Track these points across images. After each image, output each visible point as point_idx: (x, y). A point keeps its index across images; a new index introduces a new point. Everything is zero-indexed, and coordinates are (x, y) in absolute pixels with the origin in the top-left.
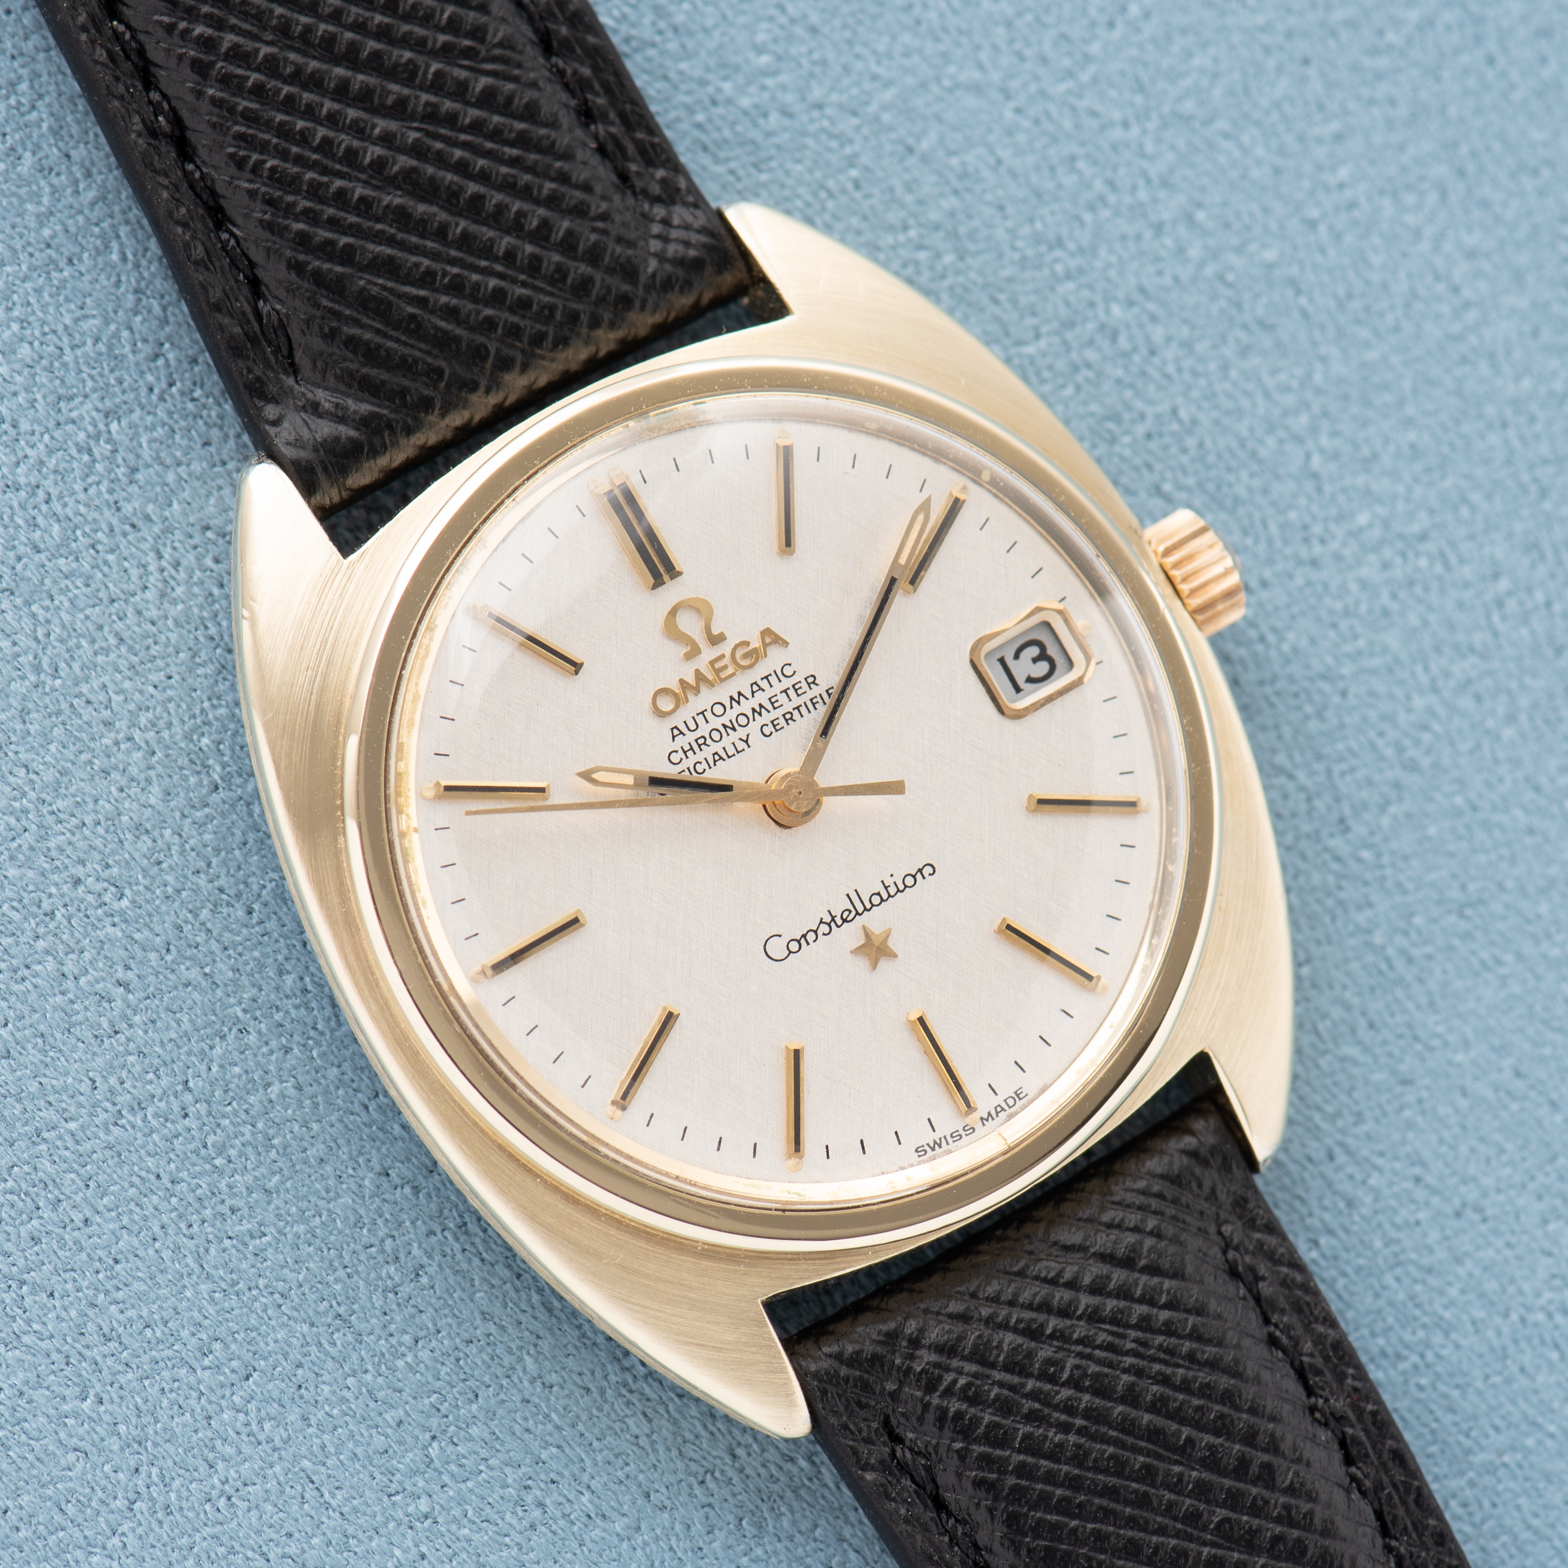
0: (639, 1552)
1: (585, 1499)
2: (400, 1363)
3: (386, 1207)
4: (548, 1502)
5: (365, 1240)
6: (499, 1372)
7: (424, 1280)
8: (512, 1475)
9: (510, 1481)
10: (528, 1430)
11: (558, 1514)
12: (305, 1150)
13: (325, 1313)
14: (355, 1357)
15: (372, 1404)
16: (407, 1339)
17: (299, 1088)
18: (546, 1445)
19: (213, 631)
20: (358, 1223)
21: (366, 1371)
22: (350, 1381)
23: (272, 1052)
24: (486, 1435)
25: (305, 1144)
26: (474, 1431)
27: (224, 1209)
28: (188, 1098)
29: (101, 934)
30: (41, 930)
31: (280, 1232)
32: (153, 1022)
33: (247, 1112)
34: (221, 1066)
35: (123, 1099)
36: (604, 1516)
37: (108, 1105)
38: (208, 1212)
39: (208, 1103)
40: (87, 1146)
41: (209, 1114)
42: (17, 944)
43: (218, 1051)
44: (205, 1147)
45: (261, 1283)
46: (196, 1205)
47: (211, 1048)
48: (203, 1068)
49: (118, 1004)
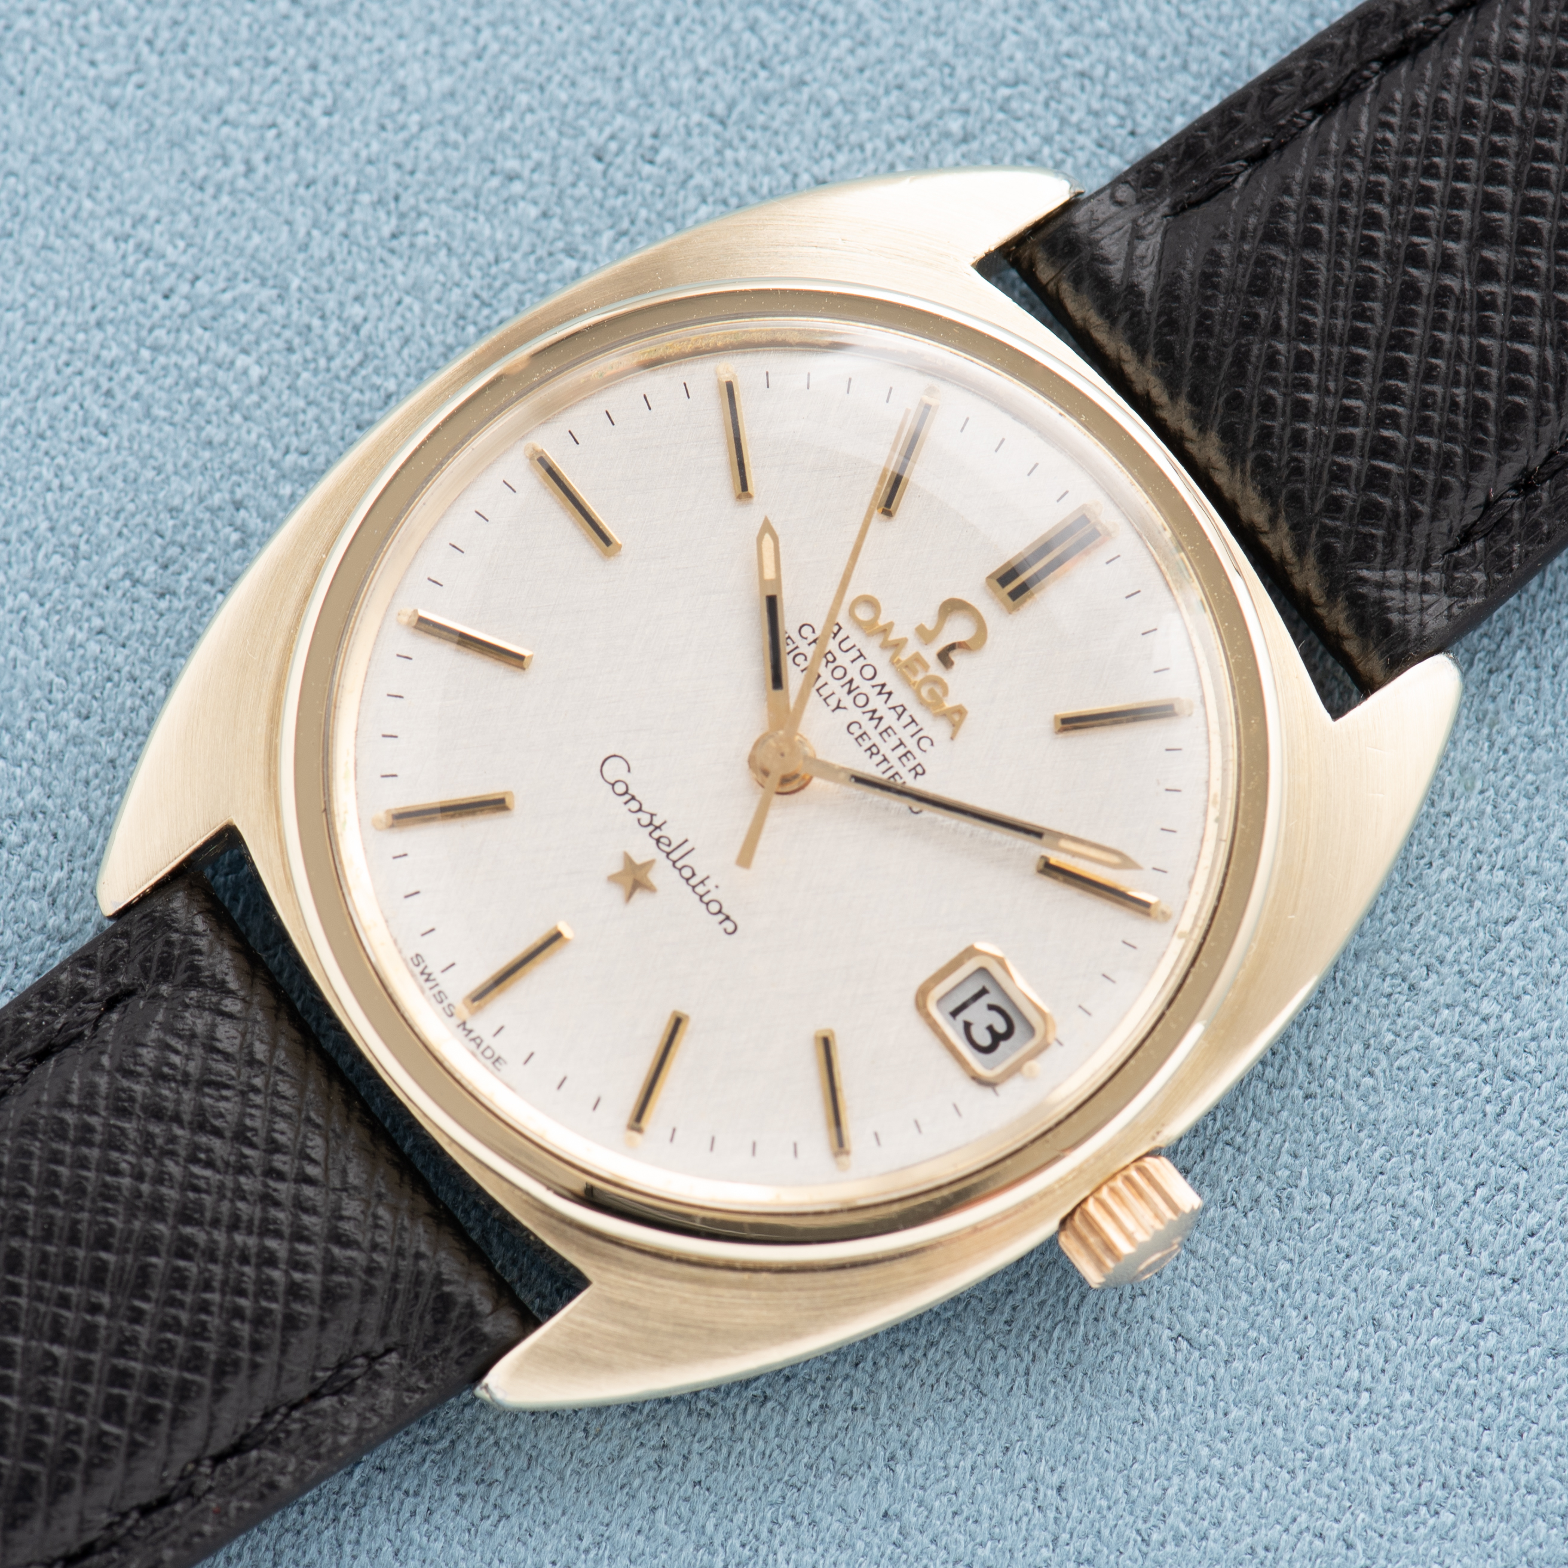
0: (42, 955)
1: (58, 874)
2: (70, 630)
3: (206, 527)
4: (33, 842)
5: (162, 527)
6: (124, 723)
7: (163, 604)
8: (35, 794)
9: (29, 797)
10: (87, 783)
11: (28, 858)
12: (209, 422)
13: (71, 535)
14: (50, 585)
15: (15, 628)
16: (97, 622)
17: (263, 381)
18: (84, 809)
19: (631, 41)
20: (173, 511)
21: (42, 605)
22: (24, 597)
23: (278, 336)
24: (56, 748)
25: (214, 418)
26: (53, 736)
27: (105, 385)
28: (184, 288)
29: (280, 119)
30: (248, 64)
31: (118, 448)
32: (234, 214)
33: (208, 349)
34: (235, 300)
35: (143, 233)
36: (54, 902)
37: (128, 222)
38: (90, 373)
39: (193, 310)
40: (77, 228)
41: (184, 316)
42: (220, 50)
43: (245, 288)
44: (151, 330)
45: (60, 460)
46: (90, 358)
47: (246, 281)
48: (221, 284)
49: (226, 174)
